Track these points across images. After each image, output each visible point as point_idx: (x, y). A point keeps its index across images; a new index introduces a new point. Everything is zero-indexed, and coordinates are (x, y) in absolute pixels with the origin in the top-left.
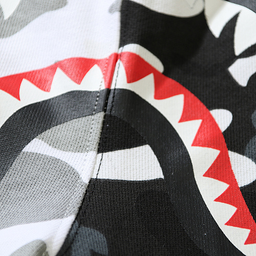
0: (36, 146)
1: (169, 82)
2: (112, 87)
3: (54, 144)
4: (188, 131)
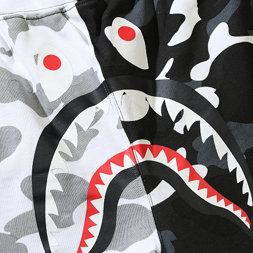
0: (122, 202)
1: (155, 146)
2: (138, 163)
3: (128, 197)
4: (173, 165)
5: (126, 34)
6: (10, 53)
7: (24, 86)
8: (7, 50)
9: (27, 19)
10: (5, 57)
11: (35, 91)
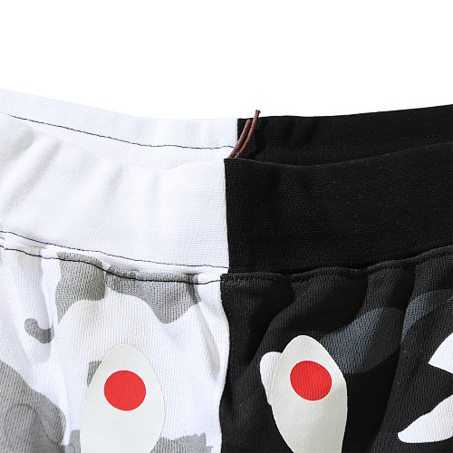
5: (308, 381)
6: (46, 336)
7: (44, 423)
8: (42, 326)
9: (110, 272)
10: (29, 343)
11: (66, 441)
